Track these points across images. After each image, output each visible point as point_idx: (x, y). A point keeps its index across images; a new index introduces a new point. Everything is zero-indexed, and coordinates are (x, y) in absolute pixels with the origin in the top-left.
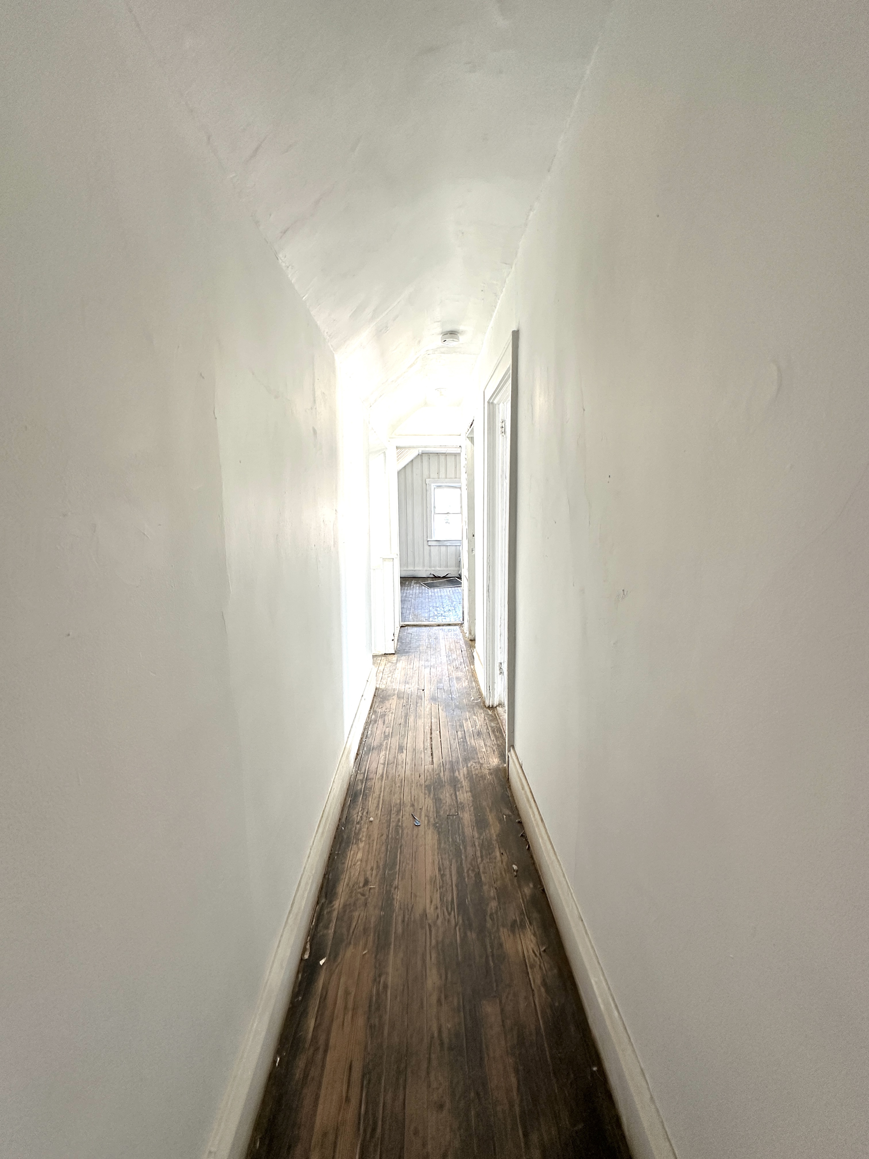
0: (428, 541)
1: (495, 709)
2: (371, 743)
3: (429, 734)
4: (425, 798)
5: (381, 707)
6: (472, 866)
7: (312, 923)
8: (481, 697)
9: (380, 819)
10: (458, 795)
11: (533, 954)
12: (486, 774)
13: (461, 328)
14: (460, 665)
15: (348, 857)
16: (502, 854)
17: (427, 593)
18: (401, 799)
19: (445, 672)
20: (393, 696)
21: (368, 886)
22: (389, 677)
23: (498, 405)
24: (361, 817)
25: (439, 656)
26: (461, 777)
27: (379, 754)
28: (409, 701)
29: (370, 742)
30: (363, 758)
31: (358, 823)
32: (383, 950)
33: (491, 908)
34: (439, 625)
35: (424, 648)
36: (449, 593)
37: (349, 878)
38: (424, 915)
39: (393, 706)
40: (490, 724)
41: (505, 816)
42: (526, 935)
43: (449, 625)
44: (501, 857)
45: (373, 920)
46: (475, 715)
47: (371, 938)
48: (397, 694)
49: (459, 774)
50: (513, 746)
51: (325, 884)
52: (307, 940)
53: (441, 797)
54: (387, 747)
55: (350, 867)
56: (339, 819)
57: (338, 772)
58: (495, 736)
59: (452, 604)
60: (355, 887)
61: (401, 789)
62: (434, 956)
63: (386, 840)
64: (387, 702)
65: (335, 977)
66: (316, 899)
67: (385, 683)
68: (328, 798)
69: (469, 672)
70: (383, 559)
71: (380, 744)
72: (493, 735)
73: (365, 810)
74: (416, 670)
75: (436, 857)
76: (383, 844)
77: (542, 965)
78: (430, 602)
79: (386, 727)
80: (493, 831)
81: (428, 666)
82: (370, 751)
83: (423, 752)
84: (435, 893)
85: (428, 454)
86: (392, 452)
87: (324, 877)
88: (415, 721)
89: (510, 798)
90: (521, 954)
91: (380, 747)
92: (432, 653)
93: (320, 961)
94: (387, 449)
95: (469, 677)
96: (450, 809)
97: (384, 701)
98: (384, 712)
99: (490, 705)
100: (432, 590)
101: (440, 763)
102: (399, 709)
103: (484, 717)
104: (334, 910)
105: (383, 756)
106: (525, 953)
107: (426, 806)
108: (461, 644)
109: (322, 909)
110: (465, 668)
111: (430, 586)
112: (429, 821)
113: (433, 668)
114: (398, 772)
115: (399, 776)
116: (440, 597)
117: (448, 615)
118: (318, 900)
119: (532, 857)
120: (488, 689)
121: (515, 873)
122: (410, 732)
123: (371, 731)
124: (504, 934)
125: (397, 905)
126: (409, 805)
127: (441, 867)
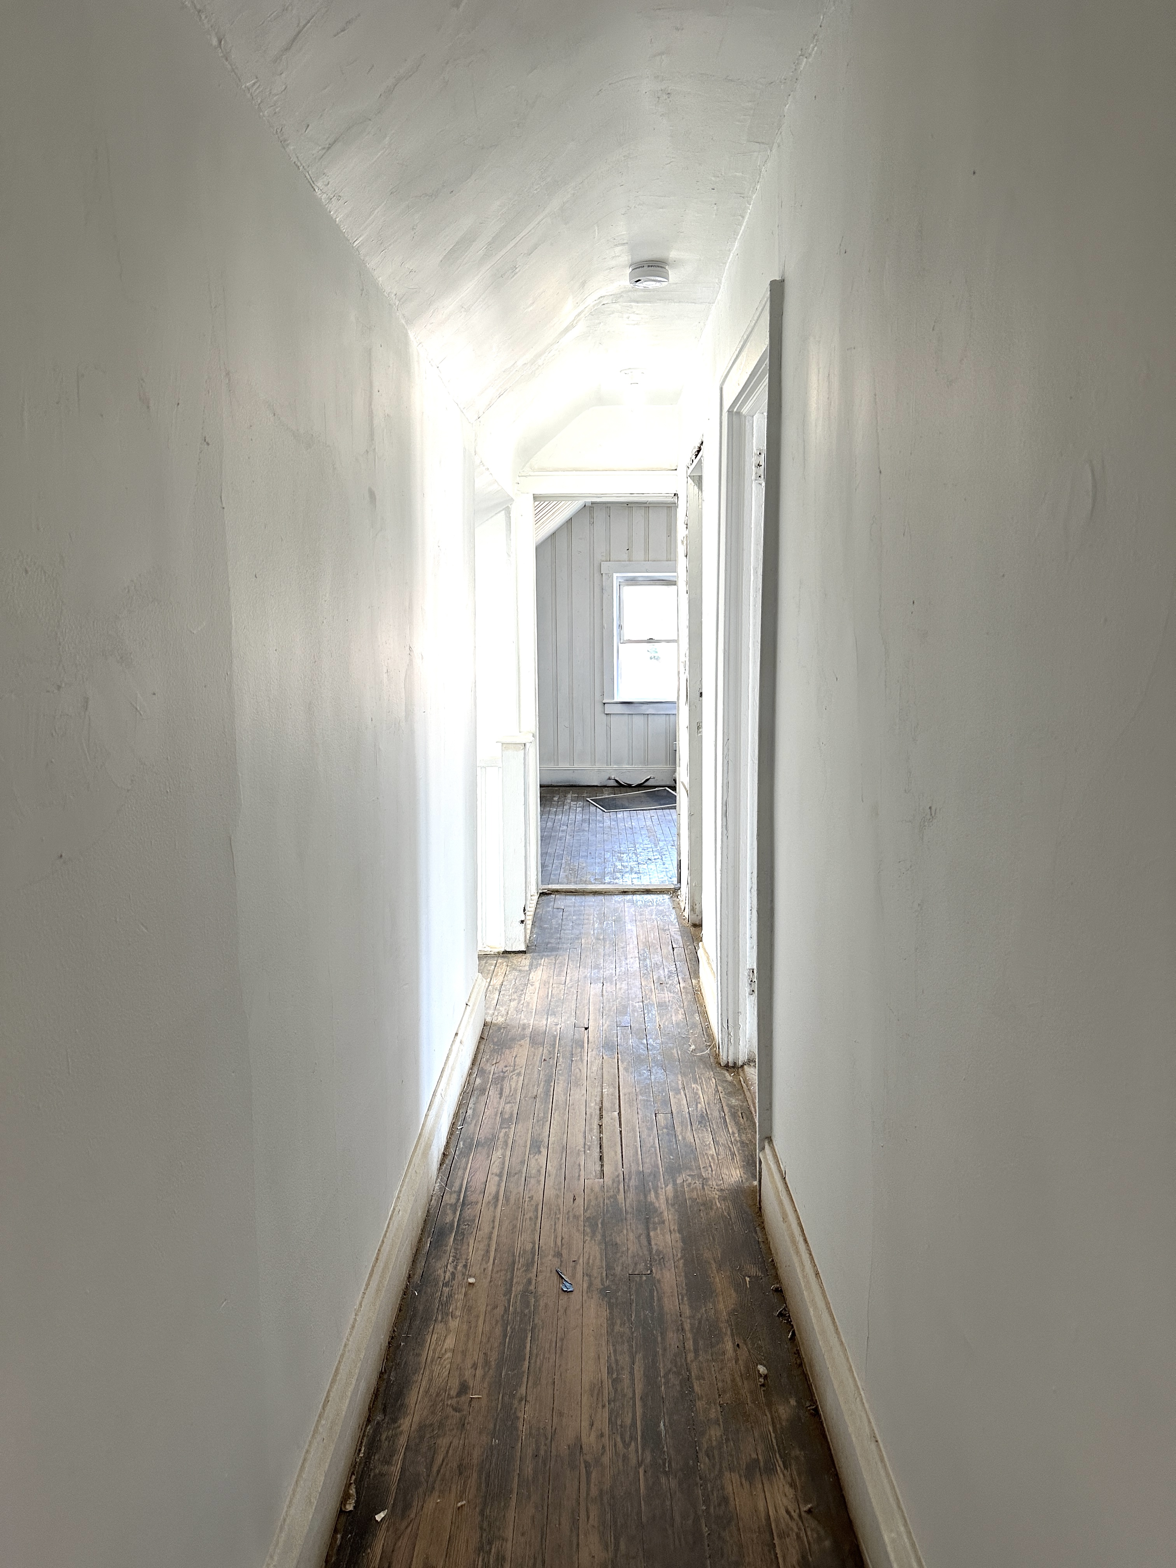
0: (604, 704)
1: (740, 1070)
2: (474, 1134)
3: (597, 1117)
4: (584, 1242)
5: (495, 1062)
6: (675, 1366)
7: (359, 1454)
8: (710, 1046)
9: (491, 1278)
10: (652, 1237)
11: (787, 1517)
12: (714, 1198)
13: (673, 255)
14: (669, 977)
15: (428, 1345)
16: (738, 1345)
17: (600, 822)
18: (534, 1243)
19: (636, 991)
20: (520, 1040)
21: (467, 1396)
22: (514, 1000)
23: (750, 418)
24: (453, 1274)
25: (623, 958)
26: (661, 1204)
27: (489, 1156)
28: (554, 1051)
29: (471, 1131)
30: (457, 1161)
31: (446, 1284)
32: (496, 1502)
33: (710, 1440)
34: (625, 892)
35: (590, 941)
36: (649, 823)
37: (430, 1380)
38: (577, 1447)
39: (522, 1061)
40: (728, 1100)
41: (748, 1279)
42: (775, 1484)
43: (648, 892)
44: (735, 1351)
45: (476, 1453)
46: (696, 1082)
47: (473, 1481)
48: (529, 1035)
49: (657, 1197)
50: (770, 1139)
51: (382, 1390)
52: (350, 1480)
53: (618, 1240)
54: (506, 1143)
55: (432, 1361)
56: (407, 1275)
57: (407, 1180)
58: (737, 1124)
59: (656, 846)
60: (443, 1396)
61: (535, 1224)
62: (594, 1512)
63: (503, 1316)
64: (507, 1051)
65: (403, 1542)
66: (366, 1414)
67: (504, 1012)
68: (388, 1227)
69: (687, 993)
70: (502, 744)
71: (492, 1135)
72: (733, 1123)
73: (460, 1261)
74: (571, 987)
75: (604, 1348)
76: (497, 1322)
77: (803, 1534)
78: (607, 841)
79: (506, 1103)
80: (721, 1306)
81: (599, 979)
82: (471, 1149)
83: (583, 1153)
84: (600, 1410)
85: (607, 506)
86: (524, 508)
87: (380, 1377)
88: (567, 1091)
89: (762, 1245)
90: (763, 1515)
91: (490, 1143)
92: (607, 951)
93: (376, 1514)
94: (512, 500)
95: (685, 1004)
96: (636, 1264)
97: (502, 1048)
98: (502, 1072)
99: (730, 1061)
100: (613, 816)
101: (618, 1176)
102: (533, 1066)
103: (716, 1086)
104: (401, 1433)
105: (499, 1160)
106: (771, 1513)
107: (586, 1256)
108: (672, 934)
109: (377, 1431)
110: (679, 984)
111: (609, 805)
112: (590, 1285)
113: (608, 984)
114: (530, 1190)
115: (531, 1198)
116: (629, 831)
117: (647, 871)
118: (369, 1416)
119: (798, 1353)
120: (725, 1026)
121: (762, 1380)
122: (556, 1114)
123: (474, 1110)
124: (732, 1483)
125: (523, 1429)
126: (552, 1253)
127: (614, 1366)
